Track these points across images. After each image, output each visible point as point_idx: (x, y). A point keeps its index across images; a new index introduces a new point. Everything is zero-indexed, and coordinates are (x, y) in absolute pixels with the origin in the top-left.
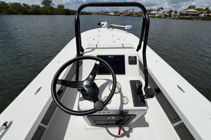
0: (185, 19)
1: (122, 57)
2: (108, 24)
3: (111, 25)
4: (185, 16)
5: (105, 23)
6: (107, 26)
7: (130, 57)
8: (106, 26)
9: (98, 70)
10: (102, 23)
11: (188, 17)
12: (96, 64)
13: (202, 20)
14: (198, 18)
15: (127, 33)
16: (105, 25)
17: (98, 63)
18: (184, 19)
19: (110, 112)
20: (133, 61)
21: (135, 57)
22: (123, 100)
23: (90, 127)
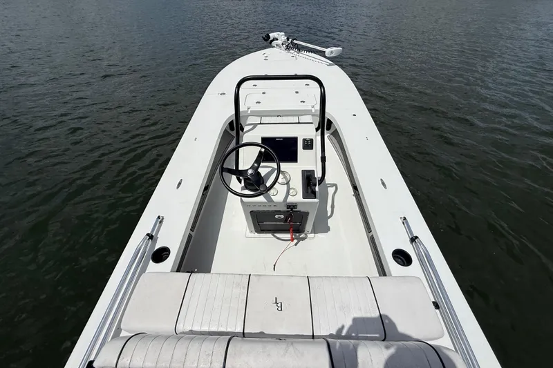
2: (288, 39)
3: (295, 41)
5: (280, 37)
6: (284, 46)
7: (304, 140)
8: (283, 44)
9: (262, 158)
10: (272, 35)
12: (260, 152)
15: (330, 65)
16: (279, 42)
17: (263, 150)
19: (276, 204)
20: (308, 145)
21: (312, 140)
22: (291, 191)
23: (252, 235)
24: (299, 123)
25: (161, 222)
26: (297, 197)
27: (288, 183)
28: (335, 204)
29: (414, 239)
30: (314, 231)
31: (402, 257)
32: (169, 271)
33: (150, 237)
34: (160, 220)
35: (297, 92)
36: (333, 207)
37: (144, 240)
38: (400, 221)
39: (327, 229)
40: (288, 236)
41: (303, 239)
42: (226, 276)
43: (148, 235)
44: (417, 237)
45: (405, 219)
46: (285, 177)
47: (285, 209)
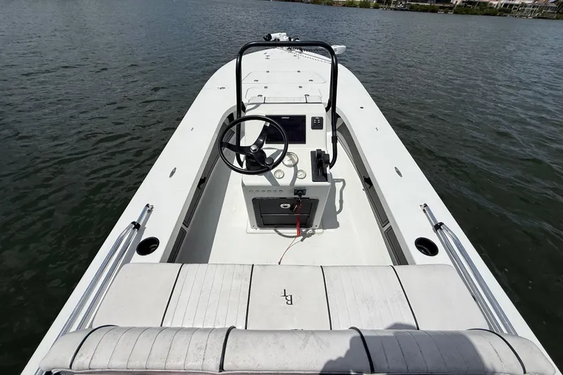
0: (420, 11)
1: (303, 118)
2: (290, 39)
4: (421, 4)
5: (282, 37)
7: (313, 119)
10: (273, 36)
11: (426, 4)
12: (265, 126)
13: (455, 13)
14: (447, 7)
17: (268, 124)
18: (417, 10)
19: (282, 189)
20: (318, 124)
21: (321, 119)
22: (299, 174)
23: (253, 230)
24: (307, 103)
25: (150, 211)
26: (307, 180)
27: (295, 165)
28: (344, 199)
29: (438, 227)
30: (323, 226)
31: (426, 246)
32: (158, 262)
33: (137, 226)
34: (149, 209)
35: (300, 87)
36: (341, 202)
37: (128, 228)
38: (421, 209)
39: (336, 225)
40: (294, 232)
41: (310, 235)
42: (224, 266)
43: (133, 223)
44: (442, 224)
45: (426, 205)
46: (292, 159)
47: (292, 195)
